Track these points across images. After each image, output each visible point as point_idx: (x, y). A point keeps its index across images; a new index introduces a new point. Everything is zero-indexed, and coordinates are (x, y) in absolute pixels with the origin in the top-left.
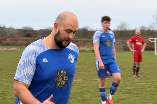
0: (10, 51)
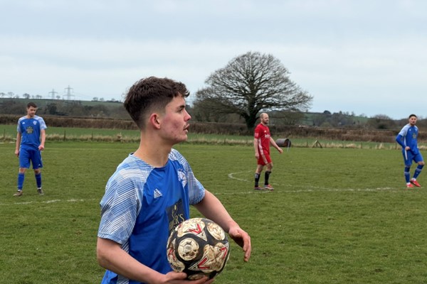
0: (346, 148)
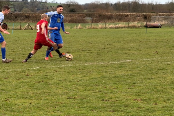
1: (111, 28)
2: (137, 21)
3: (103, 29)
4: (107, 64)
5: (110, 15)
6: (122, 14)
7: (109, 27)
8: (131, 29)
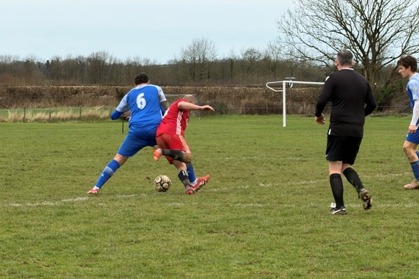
1: (38, 120)
2: (101, 105)
3: (18, 123)
4: (30, 207)
5: (36, 89)
6: (65, 88)
7: (33, 119)
8: (87, 125)
